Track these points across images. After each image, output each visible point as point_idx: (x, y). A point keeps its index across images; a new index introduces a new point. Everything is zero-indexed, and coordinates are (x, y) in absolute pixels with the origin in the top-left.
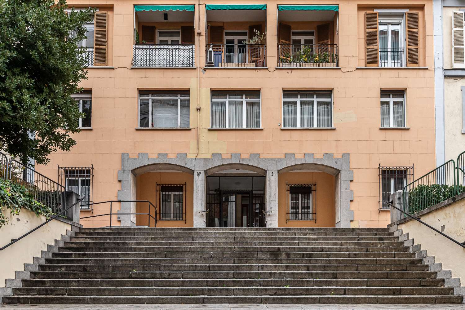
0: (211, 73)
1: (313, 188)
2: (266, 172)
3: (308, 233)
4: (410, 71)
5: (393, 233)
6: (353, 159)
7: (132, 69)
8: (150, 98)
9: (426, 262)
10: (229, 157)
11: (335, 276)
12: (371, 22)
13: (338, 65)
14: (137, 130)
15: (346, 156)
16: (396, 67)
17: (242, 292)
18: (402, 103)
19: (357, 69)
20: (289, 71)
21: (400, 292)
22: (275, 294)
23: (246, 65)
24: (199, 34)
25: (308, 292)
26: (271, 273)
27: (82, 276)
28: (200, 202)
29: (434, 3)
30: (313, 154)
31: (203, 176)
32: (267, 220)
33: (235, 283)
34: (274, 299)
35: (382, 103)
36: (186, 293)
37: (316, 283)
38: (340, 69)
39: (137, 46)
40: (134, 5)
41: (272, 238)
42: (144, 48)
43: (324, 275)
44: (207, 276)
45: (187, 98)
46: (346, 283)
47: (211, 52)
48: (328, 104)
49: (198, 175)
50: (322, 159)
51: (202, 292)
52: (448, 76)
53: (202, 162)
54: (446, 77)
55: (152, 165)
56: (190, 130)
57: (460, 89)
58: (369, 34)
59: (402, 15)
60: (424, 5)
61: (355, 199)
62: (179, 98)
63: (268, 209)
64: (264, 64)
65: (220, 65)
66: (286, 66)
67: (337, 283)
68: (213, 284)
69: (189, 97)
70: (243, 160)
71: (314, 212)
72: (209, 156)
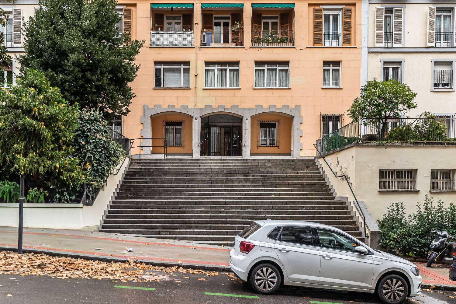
0: (205, 51)
1: (277, 124)
2: (243, 117)
3: (266, 163)
4: (344, 49)
5: (316, 163)
6: (302, 108)
7: (150, 48)
8: (162, 67)
9: (326, 180)
10: (217, 107)
11: (276, 187)
12: (317, 15)
13: (293, 45)
14: (153, 89)
15: (298, 107)
16: (335, 46)
17: (229, 194)
18: (338, 70)
19: (307, 48)
20: (259, 49)
21: (306, 195)
22: (245, 195)
23: (229, 45)
24: (197, 24)
25: (261, 194)
26: (243, 186)
27: (147, 186)
28: (197, 137)
29: (363, 2)
30: (275, 106)
31: (199, 120)
32: (242, 149)
33: (225, 190)
34: (244, 197)
35: (324, 70)
36: (201, 195)
37: (266, 190)
38: (295, 48)
39: (153, 32)
40: (151, 4)
41: (245, 166)
42: (158, 33)
43: (271, 187)
44: (211, 186)
45: (187, 67)
46: (281, 191)
47: (204, 36)
48: (287, 70)
49: (196, 119)
50: (282, 109)
51: (210, 194)
52: (371, 52)
53: (199, 110)
54: (369, 52)
55: (164, 112)
56: (190, 89)
57: (380, 61)
58: (316, 23)
59: (340, 9)
60: (356, 3)
61: (304, 136)
62: (182, 67)
63: (243, 142)
64: (242, 44)
65: (211, 45)
66: (257, 45)
67: (276, 190)
68: (214, 190)
69: (189, 66)
70: (227, 109)
71: (278, 141)
72: (203, 107)
